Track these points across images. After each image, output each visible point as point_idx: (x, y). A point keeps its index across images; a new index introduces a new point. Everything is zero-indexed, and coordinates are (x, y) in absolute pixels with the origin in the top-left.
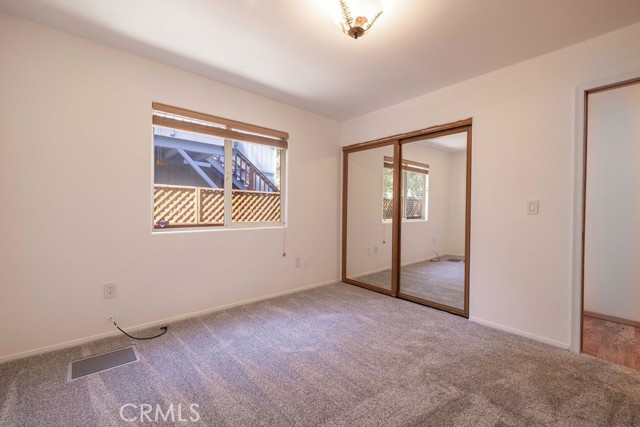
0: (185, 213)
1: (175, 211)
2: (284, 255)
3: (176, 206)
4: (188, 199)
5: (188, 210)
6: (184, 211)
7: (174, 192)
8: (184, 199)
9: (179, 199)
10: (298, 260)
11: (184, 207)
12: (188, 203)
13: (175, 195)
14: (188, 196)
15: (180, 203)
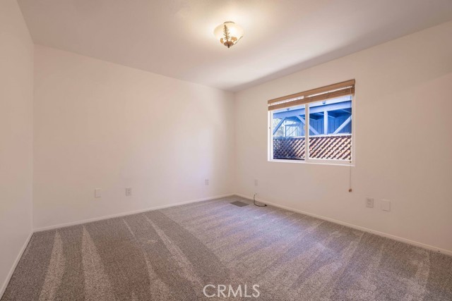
0: (344, 153)
1: (337, 151)
2: (350, 191)
3: (338, 149)
4: (346, 143)
5: (346, 151)
6: (343, 151)
7: (337, 139)
8: (343, 143)
9: (340, 143)
10: (369, 201)
11: (343, 149)
12: (346, 146)
13: (338, 141)
14: (346, 141)
15: (340, 146)
